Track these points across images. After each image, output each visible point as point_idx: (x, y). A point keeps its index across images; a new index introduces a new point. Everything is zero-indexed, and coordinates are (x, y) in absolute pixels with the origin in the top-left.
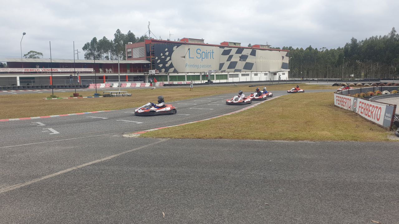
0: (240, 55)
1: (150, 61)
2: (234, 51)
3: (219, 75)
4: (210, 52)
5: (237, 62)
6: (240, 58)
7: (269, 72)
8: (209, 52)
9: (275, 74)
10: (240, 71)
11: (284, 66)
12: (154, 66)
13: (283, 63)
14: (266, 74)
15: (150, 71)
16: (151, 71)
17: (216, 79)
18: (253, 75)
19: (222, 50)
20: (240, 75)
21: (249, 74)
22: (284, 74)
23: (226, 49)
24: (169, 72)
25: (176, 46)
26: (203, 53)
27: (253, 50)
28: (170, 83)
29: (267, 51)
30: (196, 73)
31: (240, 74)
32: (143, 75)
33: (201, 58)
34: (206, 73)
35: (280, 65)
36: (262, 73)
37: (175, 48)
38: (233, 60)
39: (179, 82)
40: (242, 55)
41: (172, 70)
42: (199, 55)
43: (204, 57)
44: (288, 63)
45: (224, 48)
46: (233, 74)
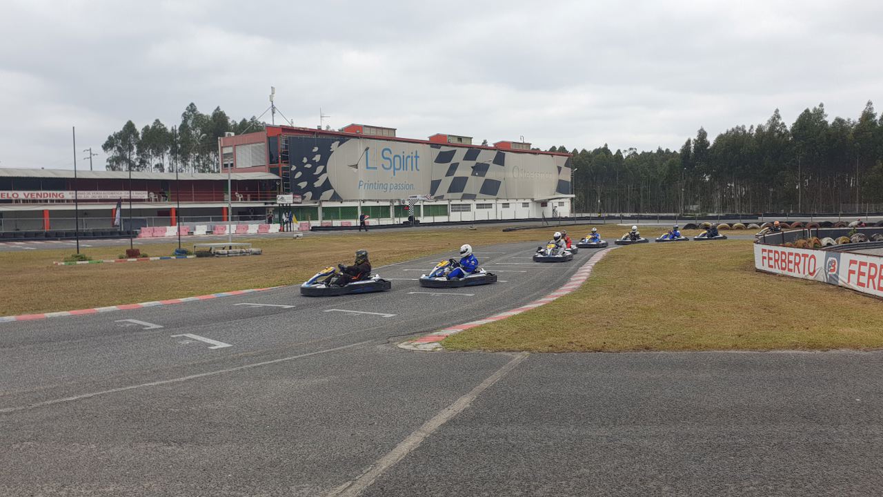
0: (473, 163)
1: (278, 175)
2: (460, 153)
3: (429, 206)
4: (411, 155)
5: (467, 178)
6: (472, 170)
7: (532, 200)
8: (409, 157)
9: (544, 204)
10: (473, 197)
11: (562, 188)
12: (288, 185)
13: (560, 180)
14: (526, 205)
15: (280, 196)
16: (282, 198)
17: (425, 215)
18: (500, 206)
19: (436, 152)
20: (473, 207)
21: (491, 204)
22: (561, 204)
23: (444, 149)
24: (322, 198)
25: (338, 143)
26: (396, 158)
27: (498, 152)
28: (324, 225)
29: (528, 154)
30: (381, 201)
31: (473, 203)
32: (262, 205)
33: (392, 169)
34: (404, 202)
35: (554, 186)
36: (519, 201)
37: (334, 146)
38: (458, 173)
39: (345, 222)
40: (477, 163)
41: (328, 194)
42: (388, 161)
43: (397, 166)
44: (570, 181)
45: (439, 148)
46: (459, 205)
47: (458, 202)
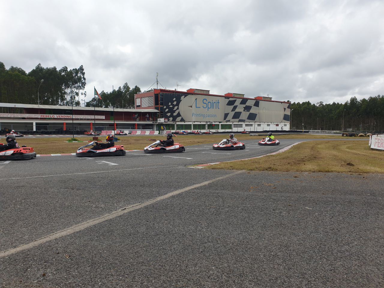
1: (159, 110)
2: (238, 101)
3: (224, 124)
5: (241, 112)
6: (244, 109)
7: (272, 122)
8: (215, 103)
9: (277, 125)
10: (243, 121)
12: (163, 114)
13: (285, 114)
14: (268, 125)
16: (160, 120)
17: (221, 129)
18: (256, 126)
19: (227, 101)
21: (252, 125)
22: (285, 125)
23: (231, 99)
24: (177, 120)
25: (184, 96)
26: (209, 103)
27: (256, 101)
28: (177, 132)
30: (202, 122)
31: (244, 124)
32: (152, 123)
33: (207, 108)
34: (212, 122)
35: (282, 117)
36: (266, 123)
38: (237, 110)
40: (246, 106)
42: (205, 104)
43: (209, 107)
44: (290, 115)
45: (229, 99)
46: (237, 124)
47: (237, 123)
